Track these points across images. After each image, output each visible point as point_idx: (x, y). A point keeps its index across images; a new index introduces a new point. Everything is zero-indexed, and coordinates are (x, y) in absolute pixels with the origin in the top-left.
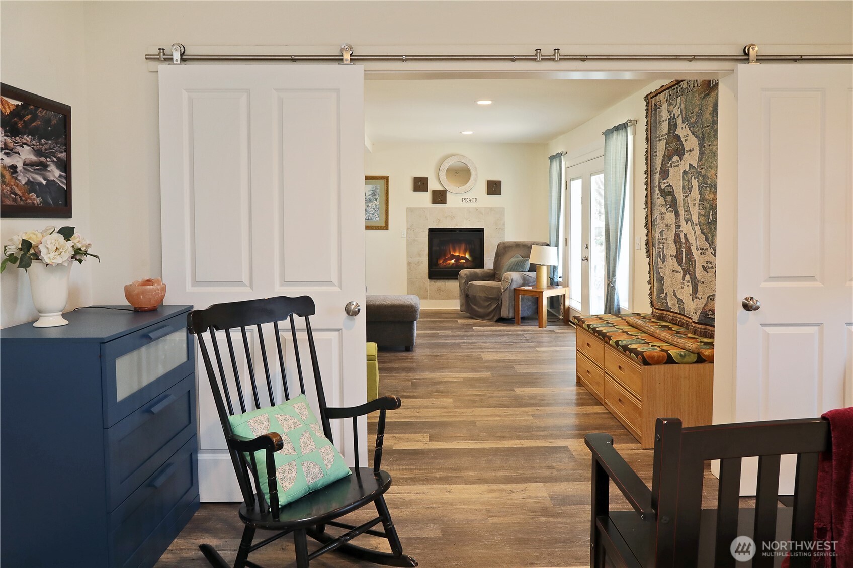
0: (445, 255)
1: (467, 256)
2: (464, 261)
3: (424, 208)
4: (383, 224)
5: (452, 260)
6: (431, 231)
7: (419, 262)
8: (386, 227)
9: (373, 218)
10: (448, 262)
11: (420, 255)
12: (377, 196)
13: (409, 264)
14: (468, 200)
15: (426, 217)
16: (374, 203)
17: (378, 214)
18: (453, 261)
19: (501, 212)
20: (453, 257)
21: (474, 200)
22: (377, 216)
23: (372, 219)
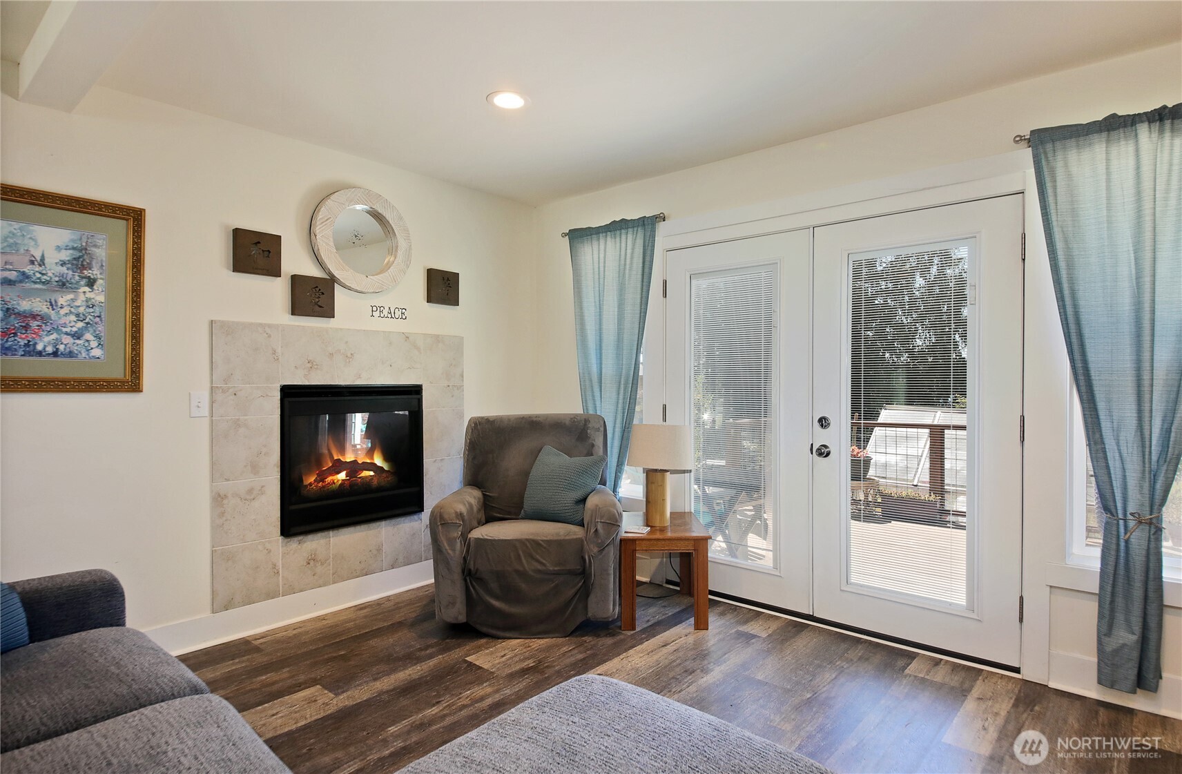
0: (319, 463)
1: (378, 460)
2: (372, 473)
3: (270, 326)
4: (118, 371)
5: (338, 473)
6: (288, 393)
7: (250, 491)
8: (132, 383)
9: (75, 349)
10: (329, 479)
11: (255, 468)
12: (95, 272)
13: (218, 499)
14: (385, 312)
15: (274, 352)
16: (82, 298)
17: (98, 337)
18: (342, 476)
19: (455, 346)
20: (338, 466)
21: (398, 313)
22: (94, 344)
23: (71, 354)
